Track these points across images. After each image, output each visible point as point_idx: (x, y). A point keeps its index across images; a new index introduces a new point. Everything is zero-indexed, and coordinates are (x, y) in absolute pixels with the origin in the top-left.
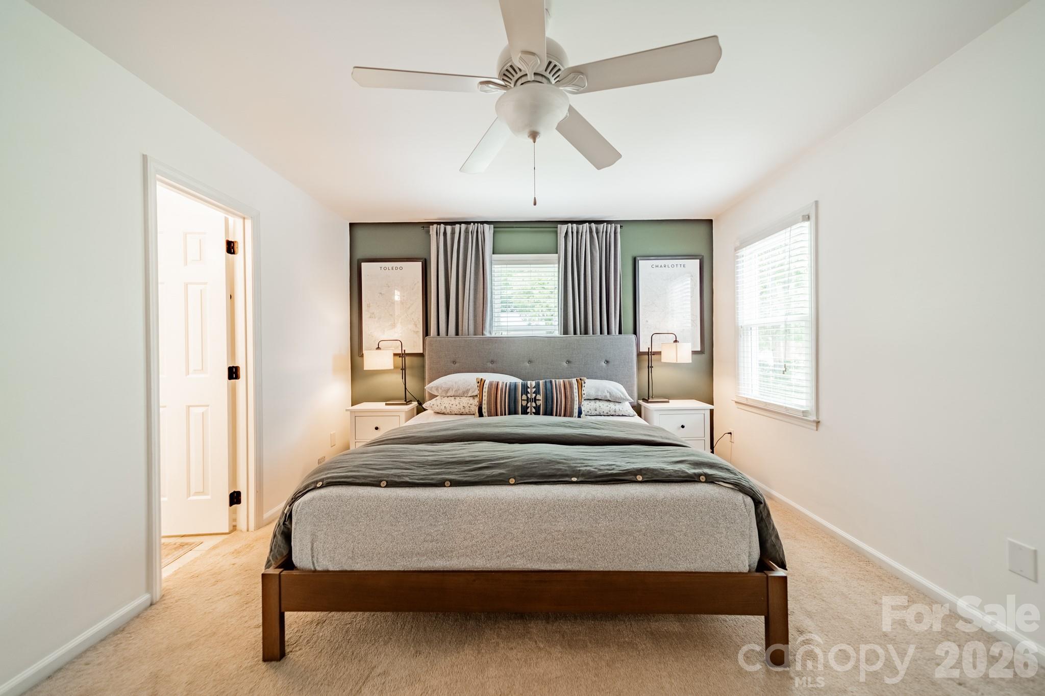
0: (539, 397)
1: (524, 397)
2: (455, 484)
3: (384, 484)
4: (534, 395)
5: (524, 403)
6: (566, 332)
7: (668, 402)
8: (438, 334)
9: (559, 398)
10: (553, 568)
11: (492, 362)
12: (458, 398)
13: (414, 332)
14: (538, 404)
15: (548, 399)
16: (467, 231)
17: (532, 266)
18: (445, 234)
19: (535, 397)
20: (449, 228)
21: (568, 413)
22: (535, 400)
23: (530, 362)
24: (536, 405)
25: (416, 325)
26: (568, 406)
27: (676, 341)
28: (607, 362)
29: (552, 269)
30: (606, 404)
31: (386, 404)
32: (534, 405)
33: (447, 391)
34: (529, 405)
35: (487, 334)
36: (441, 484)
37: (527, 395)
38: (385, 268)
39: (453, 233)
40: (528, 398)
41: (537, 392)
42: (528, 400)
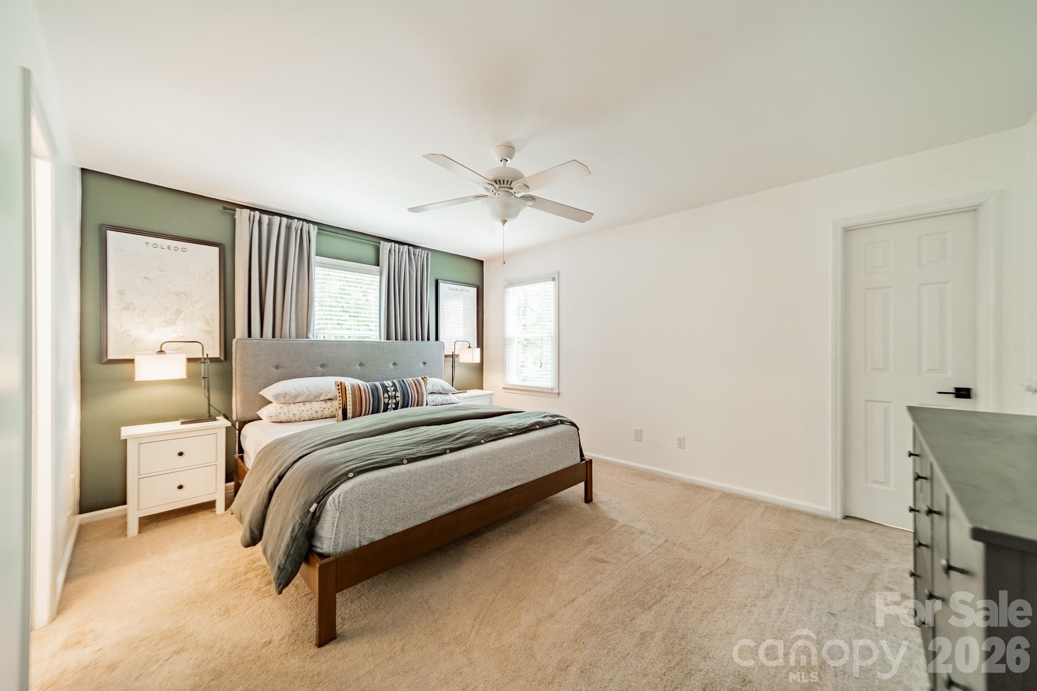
0: (398, 394)
1: (386, 395)
2: (452, 450)
3: (405, 461)
4: (394, 393)
5: (386, 401)
6: (388, 338)
7: (466, 392)
8: (250, 335)
9: (412, 392)
11: (323, 366)
12: (307, 404)
13: (206, 331)
14: (397, 401)
15: (405, 395)
16: (289, 228)
17: (355, 273)
18: (260, 222)
19: (395, 395)
20: (265, 218)
21: (419, 404)
22: (395, 397)
23: (361, 365)
24: (396, 401)
25: (208, 324)
26: (420, 400)
27: (470, 347)
28: (424, 363)
29: (374, 279)
30: (440, 396)
31: (183, 423)
32: (394, 401)
33: (296, 397)
34: (390, 402)
35: (311, 338)
37: (388, 394)
38: (155, 246)
39: (270, 224)
40: (389, 395)
41: (396, 390)
42: (389, 398)
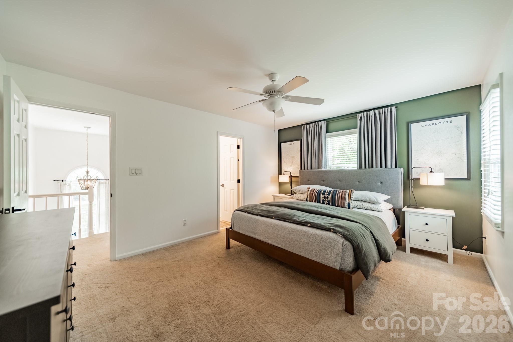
0: (330, 197)
1: (323, 196)
2: (261, 216)
3: (247, 212)
4: (327, 196)
5: (323, 199)
6: (360, 167)
8: (304, 169)
9: (338, 199)
10: (278, 246)
11: (323, 181)
12: (303, 194)
13: (298, 168)
14: (329, 200)
15: (333, 198)
16: (315, 126)
17: (345, 136)
18: (307, 128)
19: (328, 197)
20: (308, 126)
22: (328, 198)
23: (340, 181)
24: (328, 200)
25: (298, 165)
26: (343, 202)
27: (431, 172)
28: (382, 183)
29: (355, 136)
30: (367, 204)
31: (285, 195)
32: (327, 200)
33: (299, 191)
34: (325, 199)
35: (323, 169)
36: (257, 215)
37: (324, 195)
38: (288, 145)
39: (310, 127)
40: (324, 196)
41: (329, 195)
42: (324, 197)
